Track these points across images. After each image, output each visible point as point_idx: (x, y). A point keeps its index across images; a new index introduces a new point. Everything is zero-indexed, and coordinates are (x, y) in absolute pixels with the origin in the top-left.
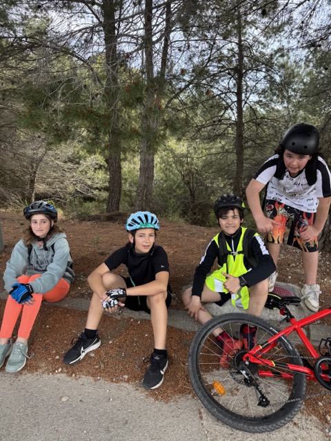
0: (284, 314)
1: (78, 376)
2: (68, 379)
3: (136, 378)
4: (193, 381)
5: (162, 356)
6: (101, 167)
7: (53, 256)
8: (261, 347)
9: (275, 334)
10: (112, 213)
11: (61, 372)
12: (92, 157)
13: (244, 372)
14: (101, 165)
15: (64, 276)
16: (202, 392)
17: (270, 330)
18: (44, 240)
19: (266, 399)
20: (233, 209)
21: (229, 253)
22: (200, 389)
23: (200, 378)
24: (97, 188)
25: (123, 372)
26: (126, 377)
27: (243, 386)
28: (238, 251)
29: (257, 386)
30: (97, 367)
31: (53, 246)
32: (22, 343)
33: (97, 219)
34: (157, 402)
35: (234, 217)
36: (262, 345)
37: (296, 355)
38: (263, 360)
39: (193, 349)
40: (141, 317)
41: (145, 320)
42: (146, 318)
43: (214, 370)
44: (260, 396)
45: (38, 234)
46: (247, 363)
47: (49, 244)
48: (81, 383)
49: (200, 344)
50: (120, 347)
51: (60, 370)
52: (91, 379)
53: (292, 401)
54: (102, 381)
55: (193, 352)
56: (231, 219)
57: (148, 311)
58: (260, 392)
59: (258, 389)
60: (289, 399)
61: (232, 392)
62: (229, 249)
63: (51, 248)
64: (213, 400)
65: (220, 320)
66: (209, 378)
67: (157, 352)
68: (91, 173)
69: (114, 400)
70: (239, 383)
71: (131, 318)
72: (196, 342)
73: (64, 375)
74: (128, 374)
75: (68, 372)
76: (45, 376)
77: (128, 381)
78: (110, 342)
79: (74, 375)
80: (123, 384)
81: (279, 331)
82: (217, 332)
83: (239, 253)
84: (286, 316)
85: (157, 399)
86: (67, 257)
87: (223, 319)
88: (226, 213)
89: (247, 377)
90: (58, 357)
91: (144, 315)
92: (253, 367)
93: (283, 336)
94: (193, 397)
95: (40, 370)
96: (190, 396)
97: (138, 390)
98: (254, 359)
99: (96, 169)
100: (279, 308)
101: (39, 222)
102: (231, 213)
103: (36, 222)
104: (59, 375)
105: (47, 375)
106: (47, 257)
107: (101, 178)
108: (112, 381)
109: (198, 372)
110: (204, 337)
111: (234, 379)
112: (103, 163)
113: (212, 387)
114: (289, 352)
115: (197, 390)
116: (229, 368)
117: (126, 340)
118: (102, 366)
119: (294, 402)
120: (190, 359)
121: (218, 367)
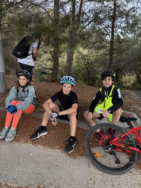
0: (129, 125)
1: (37, 145)
2: (33, 146)
3: (62, 148)
4: (87, 151)
5: (74, 139)
6: (49, 59)
7: (28, 95)
8: (118, 139)
9: (124, 133)
10: (54, 79)
11: (30, 143)
12: (46, 55)
13: (110, 149)
14: (50, 59)
15: (32, 103)
16: (90, 156)
17: (122, 132)
18: (24, 87)
19: (119, 161)
20: (109, 76)
21: (106, 96)
22: (89, 154)
23: (90, 150)
24: (48, 69)
25: (56, 145)
26: (58, 147)
27: (108, 154)
28: (109, 95)
29: (115, 155)
30: (45, 142)
31: (28, 90)
32: (13, 130)
33: (47, 81)
34: (70, 159)
35: (109, 80)
36: (118, 138)
37: (133, 143)
38: (119, 144)
39: (87, 137)
41: (67, 124)
42: (67, 123)
43: (96, 147)
44: (116, 159)
45: (21, 85)
46: (111, 145)
47: (26, 89)
48: (38, 148)
49: (90, 135)
50: (55, 134)
52: (43, 147)
53: (130, 162)
54: (47, 148)
55: (87, 138)
57: (69, 120)
58: (116, 158)
59: (115, 156)
60: (129, 162)
61: (103, 157)
62: (106, 95)
63: (27, 91)
64: (95, 159)
65: (100, 126)
66: (94, 150)
67: (72, 137)
68: (45, 62)
69: (52, 156)
70: (107, 153)
71: (60, 123)
72: (89, 134)
75: (33, 143)
76: (23, 144)
77: (58, 149)
78: (51, 132)
79: (35, 145)
80: (56, 150)
81: (126, 132)
82: (98, 131)
83: (110, 96)
84: (130, 126)
85: (70, 157)
86: (34, 96)
87: (101, 125)
88: (106, 77)
89: (111, 151)
90: (29, 137)
91: (66, 122)
92: (114, 147)
93: (128, 134)
94: (86, 158)
95: (21, 142)
96: (85, 157)
97: (62, 153)
98: (114, 144)
99: (47, 60)
100: (127, 122)
101: (22, 79)
102: (108, 78)
103: (21, 79)
105: (24, 144)
106: (25, 95)
107: (50, 64)
108: (51, 148)
109: (89, 147)
110: (92, 132)
111: (105, 151)
112: (51, 57)
113: (95, 154)
114: (130, 141)
115: (88, 155)
116: (103, 146)
117: (58, 132)
118: (48, 142)
119: (131, 163)
120: (86, 142)
121: (97, 146)
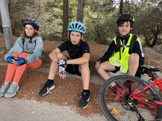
1: (42, 102)
2: (37, 103)
3: (71, 104)
4: (101, 107)
7: (35, 46)
8: (140, 92)
10: (64, 39)
12: (57, 20)
13: (130, 104)
14: (61, 23)
16: (106, 113)
20: (127, 21)
21: (122, 46)
22: (105, 111)
24: (59, 33)
25: (64, 101)
26: (66, 103)
28: (127, 45)
30: (52, 98)
31: (35, 41)
32: (14, 84)
34: (82, 116)
35: (127, 26)
38: (141, 98)
39: (102, 91)
40: (75, 77)
41: (77, 79)
45: (28, 35)
46: (132, 99)
47: (33, 40)
48: (43, 105)
49: (105, 89)
50: (64, 90)
51: (33, 98)
52: (49, 103)
54: (54, 105)
56: (125, 27)
60: (155, 119)
61: (121, 114)
63: (34, 42)
64: (112, 117)
65: (116, 78)
67: (85, 91)
68: (57, 26)
69: (59, 113)
71: (70, 78)
73: (35, 101)
74: (67, 102)
75: (37, 100)
76: (26, 101)
77: (67, 105)
78: (59, 87)
79: (40, 101)
80: (64, 107)
84: (152, 78)
85: (81, 115)
89: (132, 106)
90: (33, 93)
92: (135, 101)
94: (101, 115)
95: (24, 98)
96: (99, 114)
97: (72, 110)
99: (59, 25)
102: (126, 23)
103: (27, 29)
104: (33, 101)
107: (60, 29)
108: (59, 105)
111: (123, 107)
113: (111, 111)
117: (67, 87)
118: (55, 98)
